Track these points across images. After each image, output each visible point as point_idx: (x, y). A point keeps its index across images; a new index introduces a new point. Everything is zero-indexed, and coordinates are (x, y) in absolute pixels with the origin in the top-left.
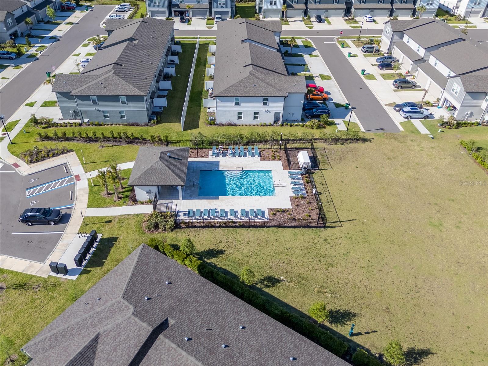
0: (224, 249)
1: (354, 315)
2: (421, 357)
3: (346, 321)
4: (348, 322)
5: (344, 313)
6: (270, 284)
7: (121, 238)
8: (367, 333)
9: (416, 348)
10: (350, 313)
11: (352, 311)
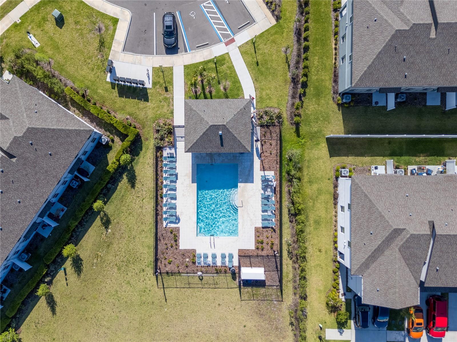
0: (136, 188)
1: (78, 275)
2: (51, 307)
3: (74, 268)
4: (73, 269)
5: (80, 269)
6: (103, 221)
7: (148, 104)
8: (66, 280)
9: (56, 307)
10: (80, 273)
11: (82, 274)
